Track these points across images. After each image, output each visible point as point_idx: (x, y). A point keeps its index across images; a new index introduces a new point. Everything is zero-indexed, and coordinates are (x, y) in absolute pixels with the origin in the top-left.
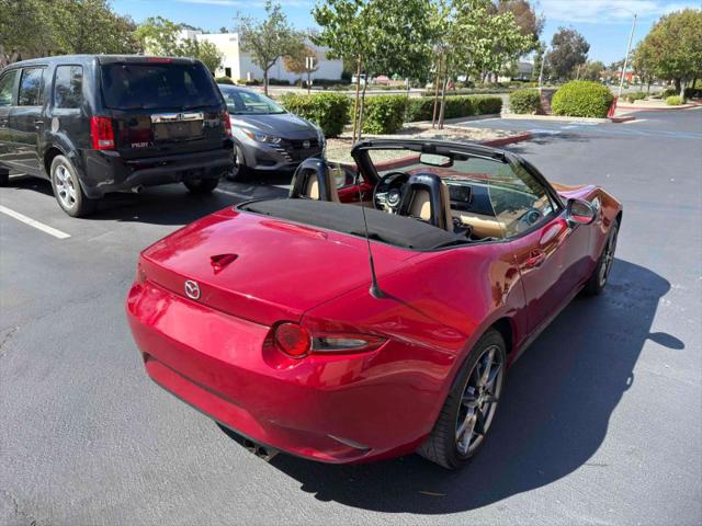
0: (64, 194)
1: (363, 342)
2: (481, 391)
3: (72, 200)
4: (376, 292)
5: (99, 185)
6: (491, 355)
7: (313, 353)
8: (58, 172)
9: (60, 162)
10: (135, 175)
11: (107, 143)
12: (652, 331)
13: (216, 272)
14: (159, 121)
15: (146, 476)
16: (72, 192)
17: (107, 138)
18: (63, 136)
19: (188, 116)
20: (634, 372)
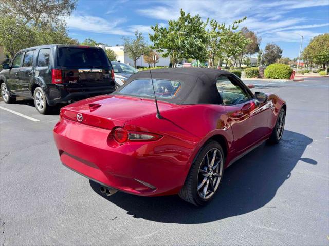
0: (39, 104)
1: (152, 137)
2: (211, 169)
3: (42, 107)
4: (159, 116)
5: (55, 99)
6: (215, 152)
7: (130, 141)
8: (37, 94)
9: (38, 89)
10: (70, 94)
11: (59, 81)
12: (302, 157)
13: (91, 111)
14: (82, 72)
15: (58, 207)
16: (42, 103)
17: (59, 78)
18: (41, 79)
19: (95, 70)
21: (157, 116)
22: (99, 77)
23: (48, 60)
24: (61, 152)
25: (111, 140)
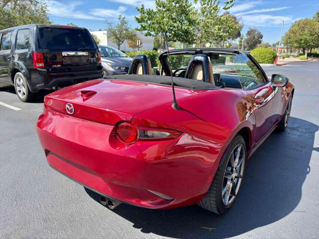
0: (20, 91)
2: (234, 170)
3: (24, 94)
4: (176, 106)
5: (38, 85)
6: (239, 149)
7: (140, 140)
8: (18, 80)
9: (18, 75)
10: (54, 80)
11: (41, 65)
12: (315, 146)
13: (84, 100)
14: (66, 55)
15: (45, 221)
16: (24, 90)
17: (41, 63)
18: (21, 63)
19: (80, 53)
20: (310, 165)
21: (173, 106)
22: (84, 61)
23: (27, 43)
24: (47, 152)
25: (114, 139)
